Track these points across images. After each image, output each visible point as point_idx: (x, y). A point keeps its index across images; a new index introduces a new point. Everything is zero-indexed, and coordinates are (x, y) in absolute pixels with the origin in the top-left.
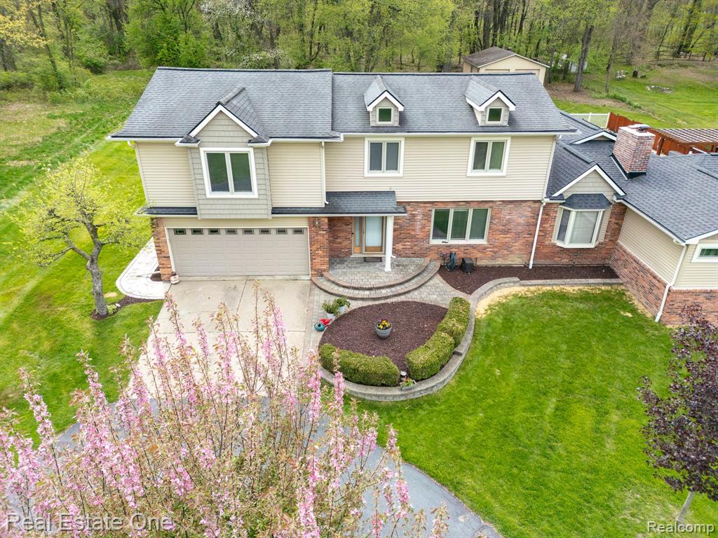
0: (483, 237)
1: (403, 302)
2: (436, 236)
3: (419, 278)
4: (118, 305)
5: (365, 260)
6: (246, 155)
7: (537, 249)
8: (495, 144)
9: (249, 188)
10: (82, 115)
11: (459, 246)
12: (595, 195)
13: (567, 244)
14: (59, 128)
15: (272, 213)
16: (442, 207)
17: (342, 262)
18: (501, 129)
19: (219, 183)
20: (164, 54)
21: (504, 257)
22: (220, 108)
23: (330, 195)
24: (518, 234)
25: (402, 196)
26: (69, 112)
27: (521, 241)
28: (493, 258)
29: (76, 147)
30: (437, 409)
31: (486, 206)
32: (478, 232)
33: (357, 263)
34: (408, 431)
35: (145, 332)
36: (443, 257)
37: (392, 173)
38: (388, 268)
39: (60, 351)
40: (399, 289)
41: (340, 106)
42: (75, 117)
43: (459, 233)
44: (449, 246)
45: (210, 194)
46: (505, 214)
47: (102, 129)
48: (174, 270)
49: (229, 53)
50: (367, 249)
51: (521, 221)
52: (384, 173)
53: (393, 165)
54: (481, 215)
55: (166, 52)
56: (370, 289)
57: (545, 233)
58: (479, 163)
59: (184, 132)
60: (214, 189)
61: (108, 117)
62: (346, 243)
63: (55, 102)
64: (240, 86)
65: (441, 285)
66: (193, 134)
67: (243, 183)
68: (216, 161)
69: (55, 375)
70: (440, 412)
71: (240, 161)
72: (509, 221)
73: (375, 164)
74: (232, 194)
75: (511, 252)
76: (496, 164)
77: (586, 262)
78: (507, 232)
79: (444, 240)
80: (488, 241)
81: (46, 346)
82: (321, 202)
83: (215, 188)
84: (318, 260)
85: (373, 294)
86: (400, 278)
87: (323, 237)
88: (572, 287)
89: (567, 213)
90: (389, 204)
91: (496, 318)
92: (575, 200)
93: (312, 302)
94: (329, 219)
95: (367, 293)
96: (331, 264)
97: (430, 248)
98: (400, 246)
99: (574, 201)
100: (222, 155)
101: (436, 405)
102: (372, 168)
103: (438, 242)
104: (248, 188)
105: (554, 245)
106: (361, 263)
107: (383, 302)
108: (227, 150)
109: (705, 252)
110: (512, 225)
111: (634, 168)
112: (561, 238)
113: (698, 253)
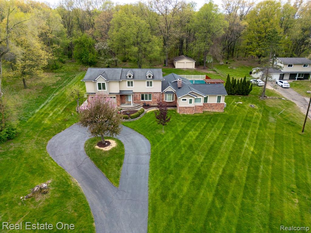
0: (151, 100)
1: (133, 110)
2: (142, 99)
3: (138, 107)
5: (128, 104)
6: (104, 83)
8: (150, 82)
10: (64, 76)
11: (146, 102)
12: (171, 91)
13: (167, 101)
14: (59, 79)
15: (109, 94)
16: (142, 93)
17: (123, 104)
18: (151, 79)
19: (100, 88)
20: (84, 59)
22: (100, 75)
23: (120, 91)
24: (158, 99)
25: (134, 91)
26: (60, 75)
28: (154, 104)
29: (65, 84)
31: (151, 93)
32: (150, 99)
33: (126, 104)
36: (144, 104)
37: (132, 87)
38: (132, 105)
40: (133, 108)
41: (122, 75)
42: (62, 76)
43: (146, 99)
44: (145, 101)
45: (98, 90)
46: (155, 95)
47: (70, 80)
49: (102, 59)
50: (128, 102)
51: (158, 96)
52: (130, 87)
53: (132, 85)
54: (150, 95)
55: (84, 58)
56: (128, 108)
57: (163, 99)
58: (148, 85)
59: (94, 79)
61: (70, 76)
62: (124, 101)
63: (56, 73)
64: (104, 71)
66: (96, 80)
67: (104, 88)
68: (99, 84)
71: (104, 84)
73: (129, 85)
74: (102, 90)
76: (151, 85)
77: (172, 105)
78: (155, 99)
80: (152, 100)
82: (118, 92)
83: (99, 89)
84: (118, 103)
85: (128, 109)
86: (134, 107)
87: (119, 98)
89: (166, 95)
90: (131, 92)
94: (120, 95)
95: (127, 109)
96: (121, 104)
97: (141, 102)
98: (135, 101)
99: (167, 92)
100: (100, 83)
102: (128, 86)
103: (143, 101)
104: (105, 89)
107: (130, 110)
108: (101, 82)
109: (183, 100)
110: (156, 97)
111: (179, 87)
112: (166, 100)
113: (182, 100)
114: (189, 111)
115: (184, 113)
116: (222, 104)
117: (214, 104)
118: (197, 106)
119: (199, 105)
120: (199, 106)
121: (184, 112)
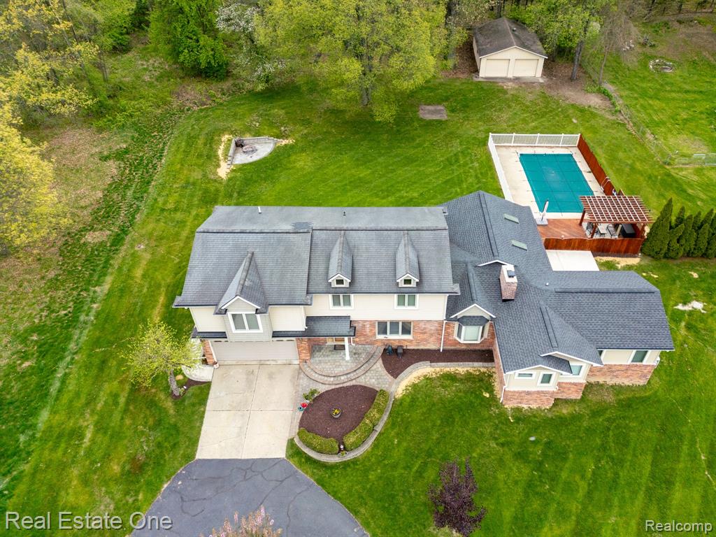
0: (410, 335)
1: (353, 386)
2: (380, 334)
3: (367, 365)
4: (185, 387)
7: (444, 341)
8: (409, 296)
9: (258, 328)
11: (394, 340)
12: (477, 317)
13: (462, 341)
15: (273, 337)
16: (380, 321)
17: (319, 351)
19: (239, 326)
21: (424, 345)
23: (309, 319)
24: (432, 335)
25: (354, 318)
27: (434, 338)
28: (418, 345)
30: (358, 467)
31: (410, 323)
32: (407, 333)
33: (330, 351)
34: (339, 481)
35: (202, 409)
37: (347, 307)
38: (348, 355)
39: (159, 425)
40: (352, 376)
41: (314, 266)
43: (394, 333)
44: (389, 338)
45: (234, 331)
46: (422, 326)
48: (216, 361)
50: (336, 339)
51: (433, 328)
52: (343, 308)
53: (347, 304)
54: (407, 326)
56: (334, 376)
57: (448, 334)
58: (401, 304)
60: (236, 329)
64: (250, 251)
65: (380, 369)
66: (222, 308)
67: (254, 326)
68: (237, 317)
69: (159, 443)
70: (358, 469)
71: (252, 316)
72: (425, 328)
73: (336, 303)
74: (247, 331)
75: (429, 343)
76: (412, 304)
77: (479, 348)
78: (425, 333)
79: (385, 336)
80: (413, 337)
81: (151, 422)
82: (304, 327)
84: (303, 355)
85: (336, 379)
86: (354, 366)
88: (462, 368)
89: (460, 325)
91: (407, 398)
92: (465, 320)
93: (298, 385)
94: (309, 338)
95: (332, 379)
96: (312, 355)
97: (377, 340)
98: (357, 340)
99: (463, 320)
100: (241, 315)
101: (357, 465)
102: (334, 306)
103: (381, 337)
105: (455, 340)
106: (332, 351)
107: (341, 386)
108: (243, 313)
109: (520, 375)
110: (427, 330)
111: (506, 295)
112: (459, 335)
113: (517, 375)
114: (539, 401)
115: (520, 405)
116: (647, 366)
117: (621, 365)
118: (567, 383)
119: (572, 381)
120: (570, 383)
121: (520, 403)
